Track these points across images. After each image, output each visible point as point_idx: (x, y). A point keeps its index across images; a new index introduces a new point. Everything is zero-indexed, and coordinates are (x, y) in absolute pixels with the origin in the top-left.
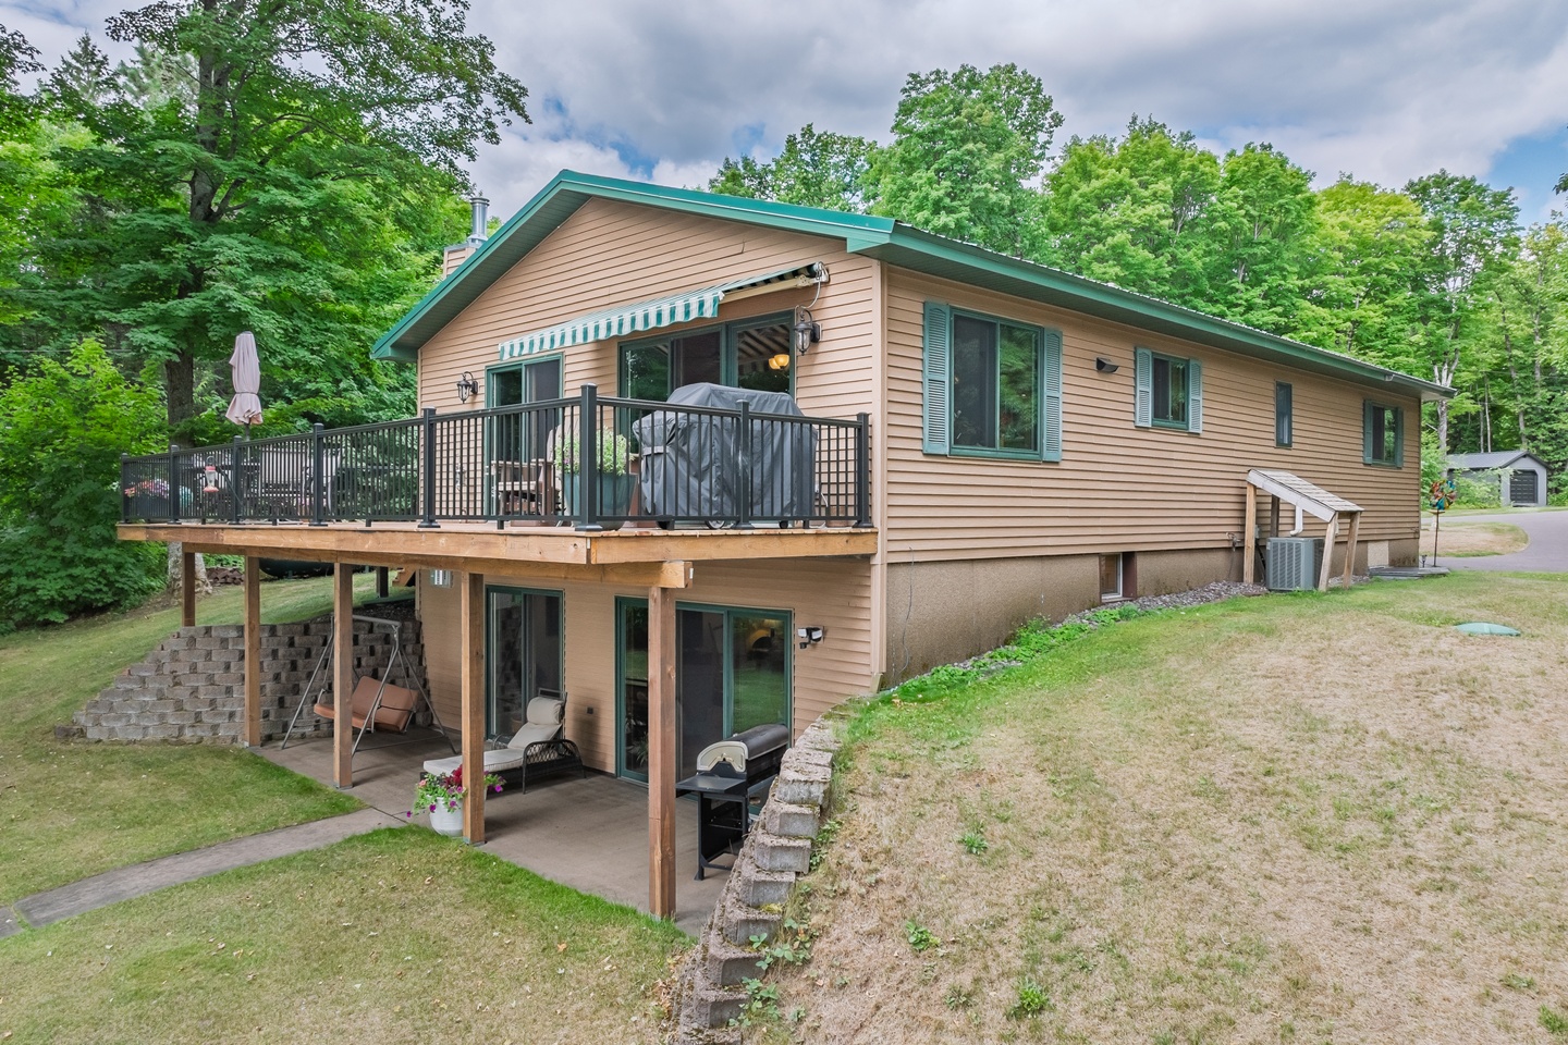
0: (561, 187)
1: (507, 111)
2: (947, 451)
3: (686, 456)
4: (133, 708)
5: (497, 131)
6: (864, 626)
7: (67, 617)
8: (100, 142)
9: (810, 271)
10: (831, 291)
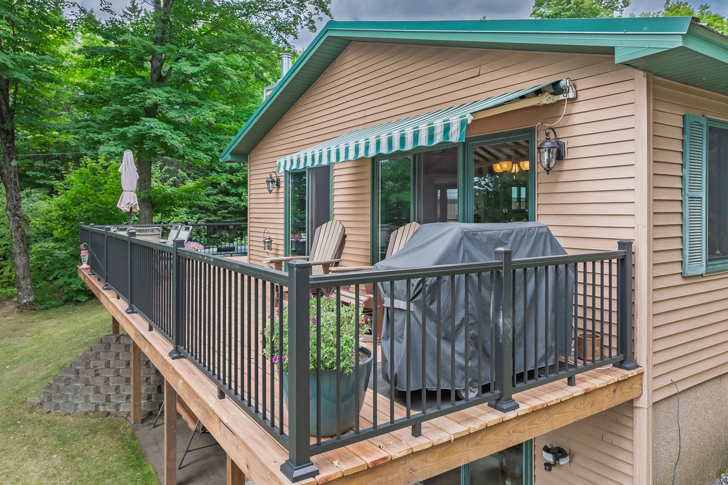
0: (328, 34)
1: (320, 13)
2: (703, 270)
3: (437, 318)
4: (70, 391)
5: (315, 24)
6: (626, 469)
7: (87, 298)
8: (105, 42)
9: (556, 88)
10: (578, 107)
